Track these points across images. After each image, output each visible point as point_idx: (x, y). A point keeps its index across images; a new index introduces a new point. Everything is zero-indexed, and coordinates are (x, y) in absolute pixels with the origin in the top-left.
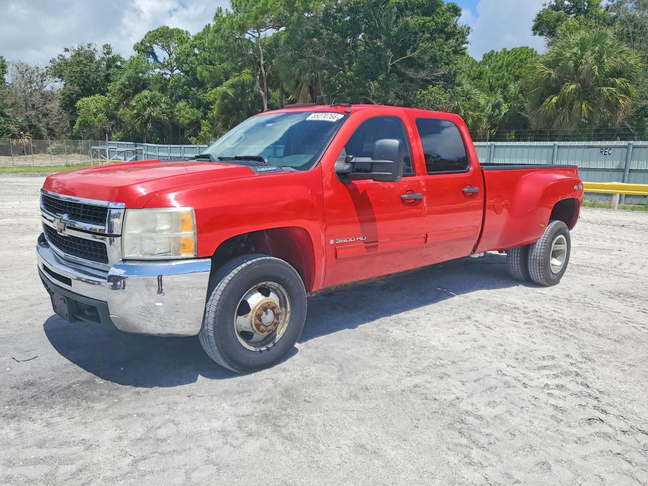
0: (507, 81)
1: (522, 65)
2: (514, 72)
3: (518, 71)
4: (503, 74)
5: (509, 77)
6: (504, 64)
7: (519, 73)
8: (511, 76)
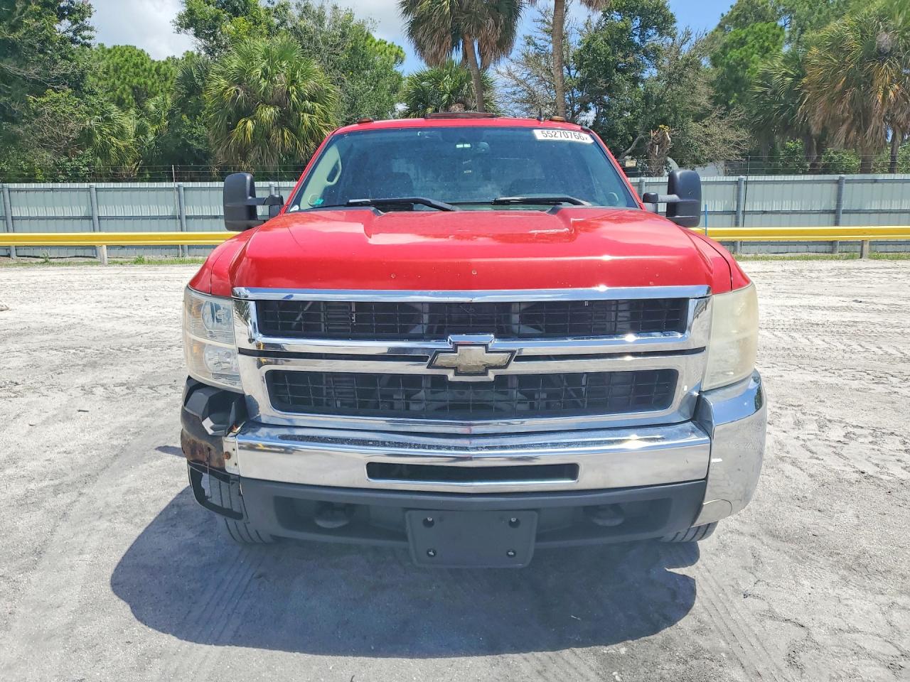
0: (122, 94)
1: (138, 73)
2: (129, 81)
3: (135, 81)
4: (114, 83)
5: (124, 89)
6: (111, 68)
7: (138, 83)
8: (127, 87)
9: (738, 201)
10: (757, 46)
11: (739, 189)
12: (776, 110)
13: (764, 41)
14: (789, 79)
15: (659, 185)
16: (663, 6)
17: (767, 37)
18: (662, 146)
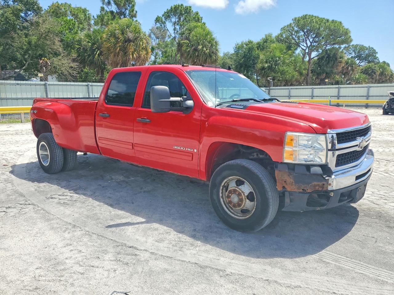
9: (89, 93)
10: (67, 27)
11: (88, 88)
12: (87, 56)
13: (69, 26)
14: (90, 44)
15: (54, 85)
16: (36, 3)
17: (70, 24)
18: (46, 67)
